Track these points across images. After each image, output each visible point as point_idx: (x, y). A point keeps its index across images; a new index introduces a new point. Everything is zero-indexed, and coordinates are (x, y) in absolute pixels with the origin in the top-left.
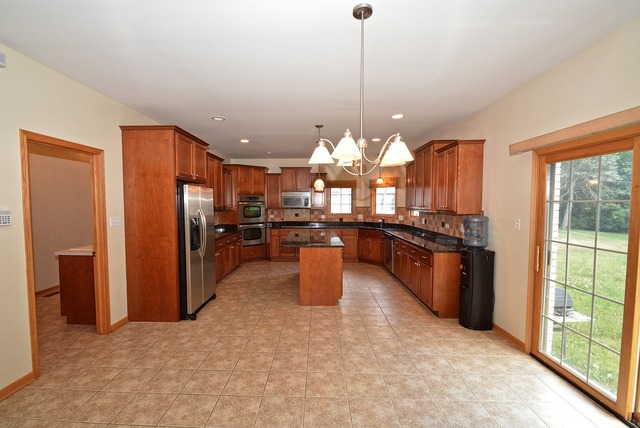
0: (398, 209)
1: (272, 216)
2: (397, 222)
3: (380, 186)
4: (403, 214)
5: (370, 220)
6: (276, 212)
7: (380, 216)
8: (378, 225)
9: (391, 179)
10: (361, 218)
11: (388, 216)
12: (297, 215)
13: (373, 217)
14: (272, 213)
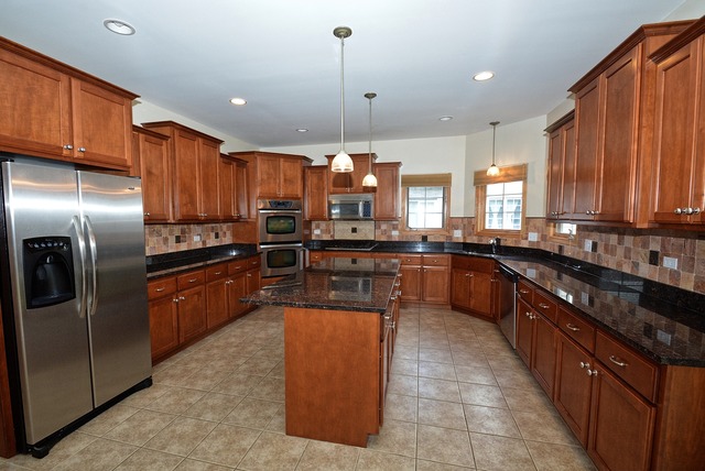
0: (527, 221)
1: (317, 232)
2: (524, 244)
3: (494, 180)
4: (536, 229)
5: (473, 240)
6: (323, 225)
7: (492, 233)
8: (488, 248)
9: (515, 167)
10: (458, 235)
11: (507, 233)
12: (354, 230)
13: (479, 235)
14: (318, 227)
